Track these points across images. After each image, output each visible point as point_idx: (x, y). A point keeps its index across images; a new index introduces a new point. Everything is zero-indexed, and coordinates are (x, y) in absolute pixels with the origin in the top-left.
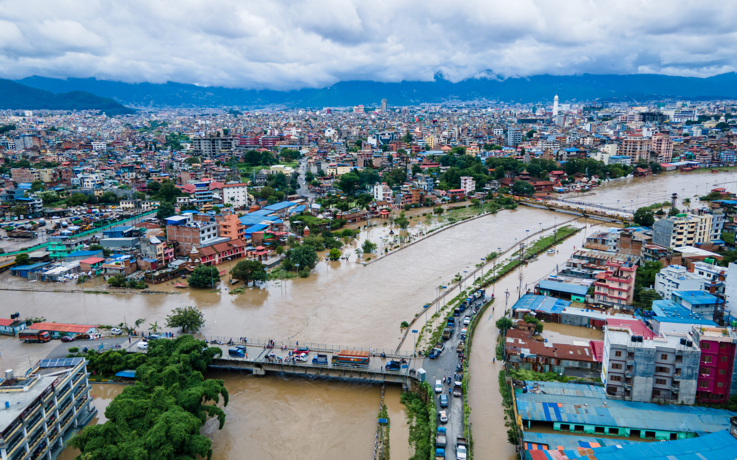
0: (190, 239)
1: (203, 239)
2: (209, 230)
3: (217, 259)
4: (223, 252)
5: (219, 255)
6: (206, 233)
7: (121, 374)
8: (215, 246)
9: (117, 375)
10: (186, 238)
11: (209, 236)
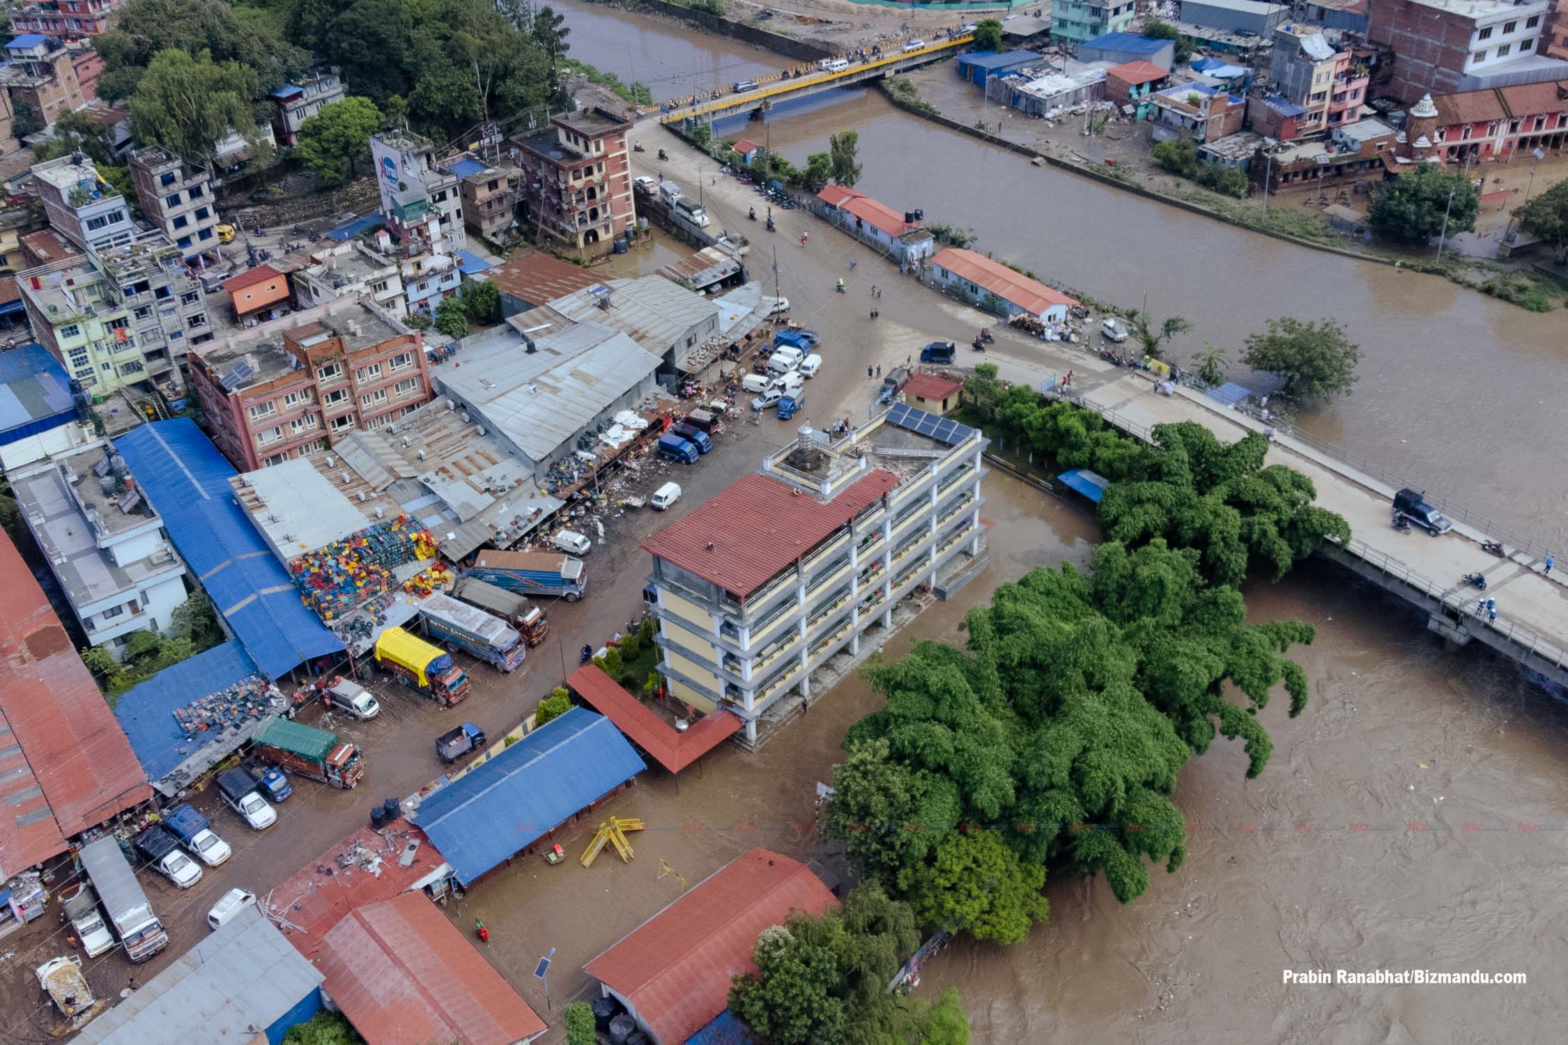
0: (1434, 49)
1: (1480, 56)
2: (1509, 27)
3: (1500, 137)
4: (1530, 118)
5: (1513, 128)
6: (1498, 37)
7: (1069, 479)
8: (1507, 93)
9: (1062, 477)
10: (1421, 44)
11: (1504, 50)
